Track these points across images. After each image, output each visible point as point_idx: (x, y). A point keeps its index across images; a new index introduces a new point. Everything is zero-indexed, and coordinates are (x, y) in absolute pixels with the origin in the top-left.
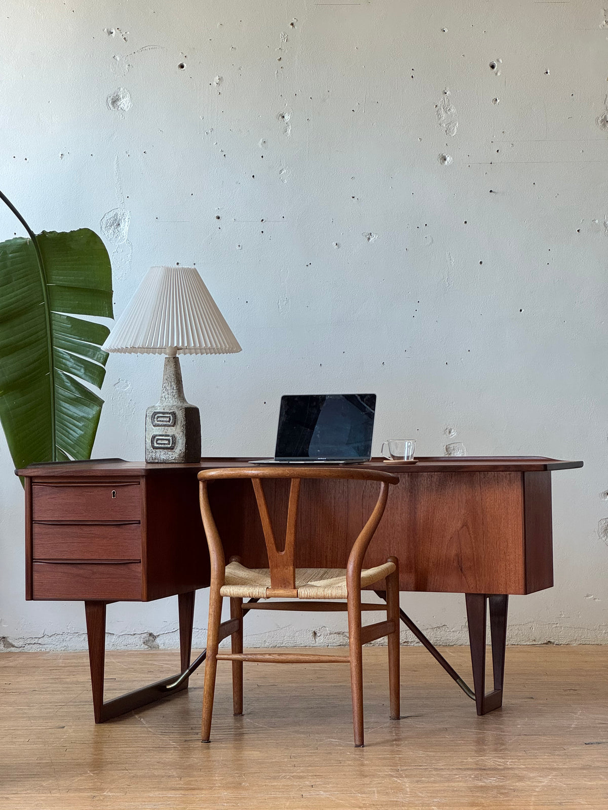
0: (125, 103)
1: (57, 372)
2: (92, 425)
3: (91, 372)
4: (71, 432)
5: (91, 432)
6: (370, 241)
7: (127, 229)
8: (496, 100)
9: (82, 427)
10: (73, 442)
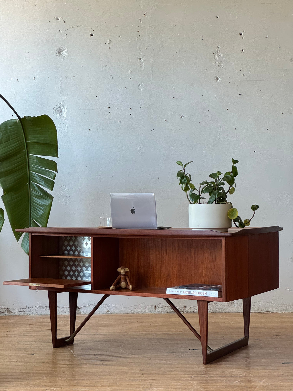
0: (65, 53)
1: (31, 183)
2: (48, 209)
3: (47, 183)
4: (38, 212)
5: (48, 212)
6: (182, 118)
7: (66, 113)
8: (243, 50)
9: (43, 209)
10: (39, 216)
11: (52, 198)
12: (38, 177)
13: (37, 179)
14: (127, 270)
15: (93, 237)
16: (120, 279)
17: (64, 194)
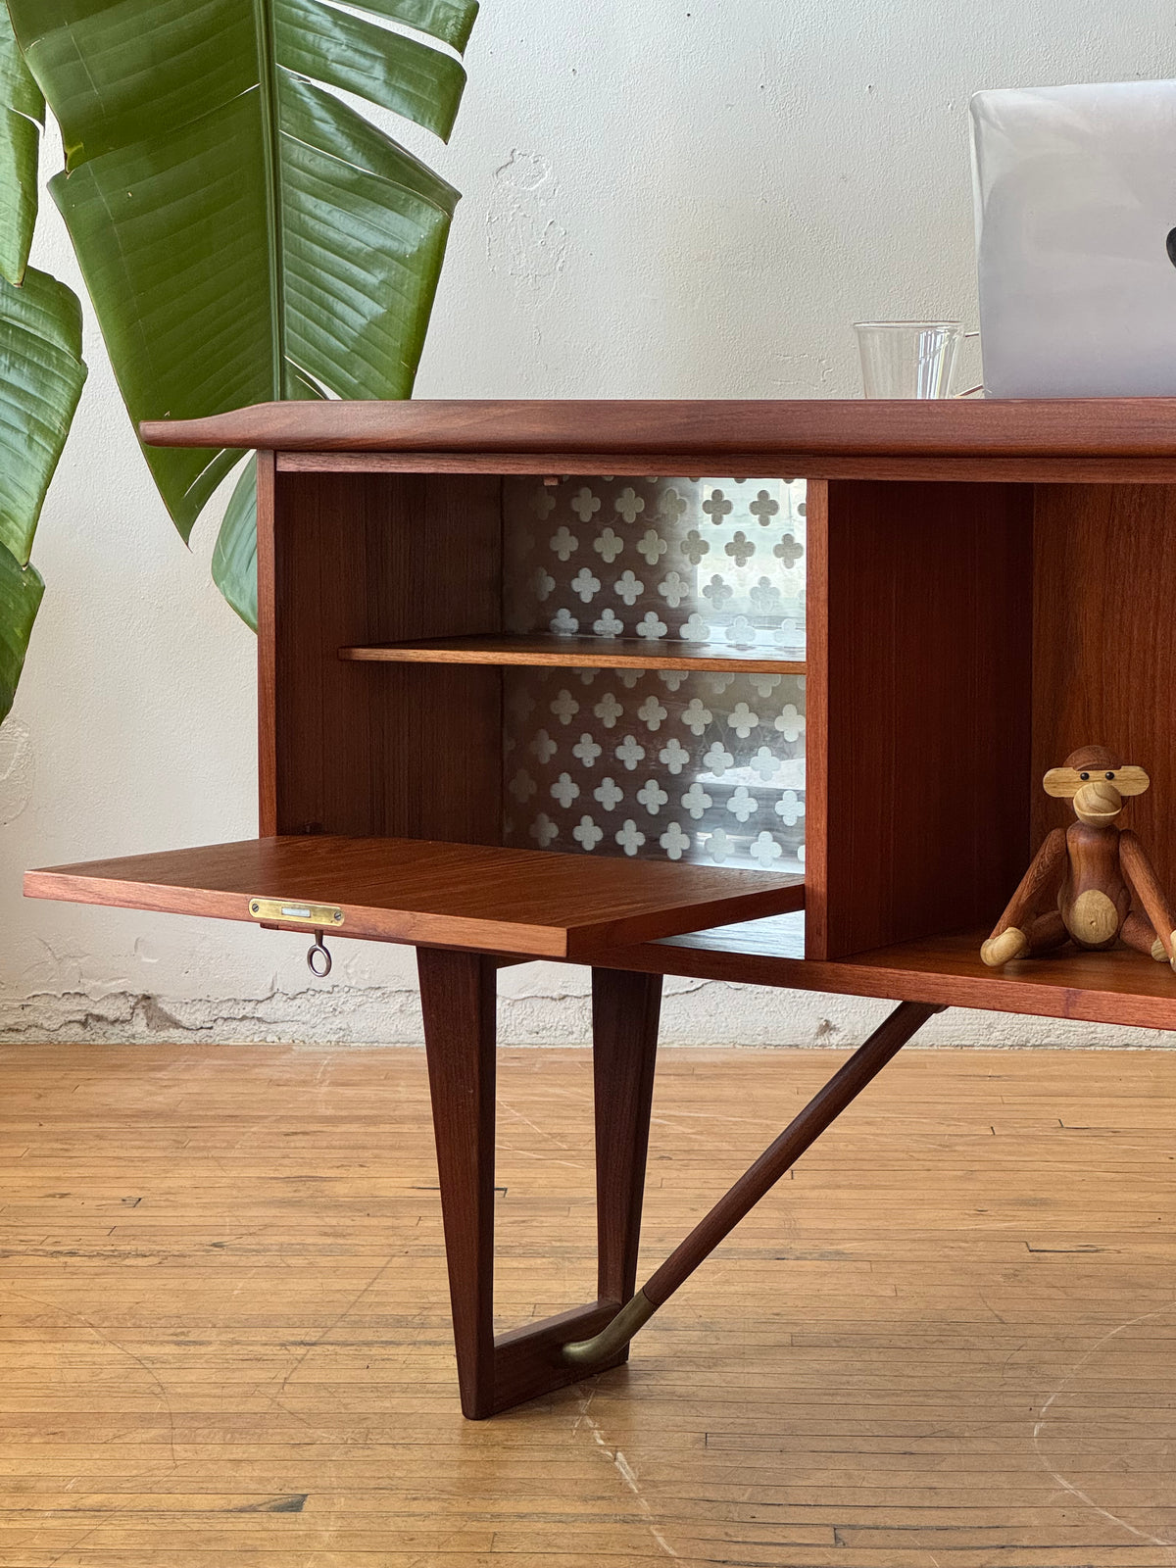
1: (284, 79)
2: (414, 281)
3: (411, 78)
4: (340, 307)
5: (415, 306)
9: (379, 289)
10: (345, 345)
11: (446, 198)
12: (337, 33)
13: (325, 45)
14: (1133, 780)
15: (830, 481)
16: (1063, 866)
17: (525, 216)
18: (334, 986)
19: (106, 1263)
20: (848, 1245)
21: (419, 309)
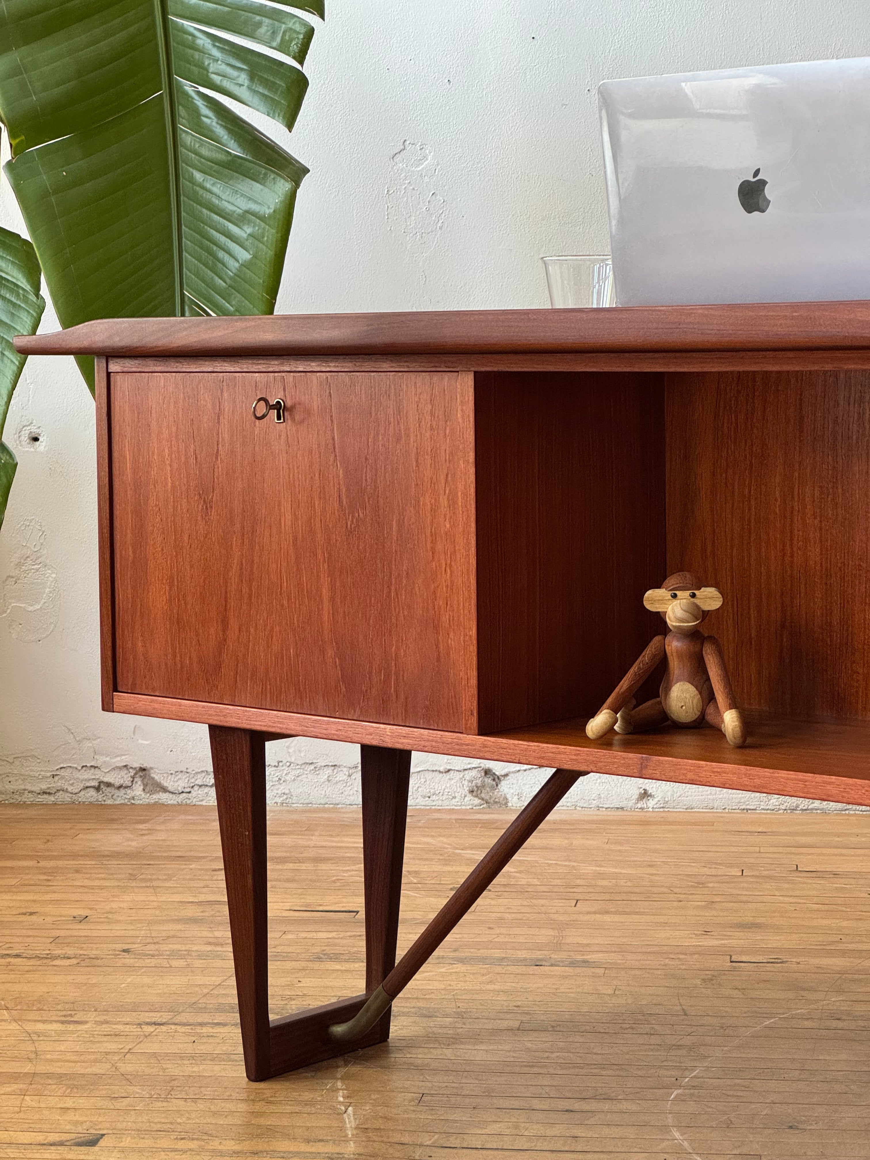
1: (180, 86)
2: (271, 234)
3: (265, 83)
4: (221, 254)
5: (273, 252)
9: (247, 240)
10: (225, 282)
11: (296, 172)
12: (215, 52)
13: (208, 61)
14: (710, 599)
16: (661, 662)
17: (413, 189)
18: (279, 762)
19: (39, 963)
20: (593, 956)
21: (275, 255)
